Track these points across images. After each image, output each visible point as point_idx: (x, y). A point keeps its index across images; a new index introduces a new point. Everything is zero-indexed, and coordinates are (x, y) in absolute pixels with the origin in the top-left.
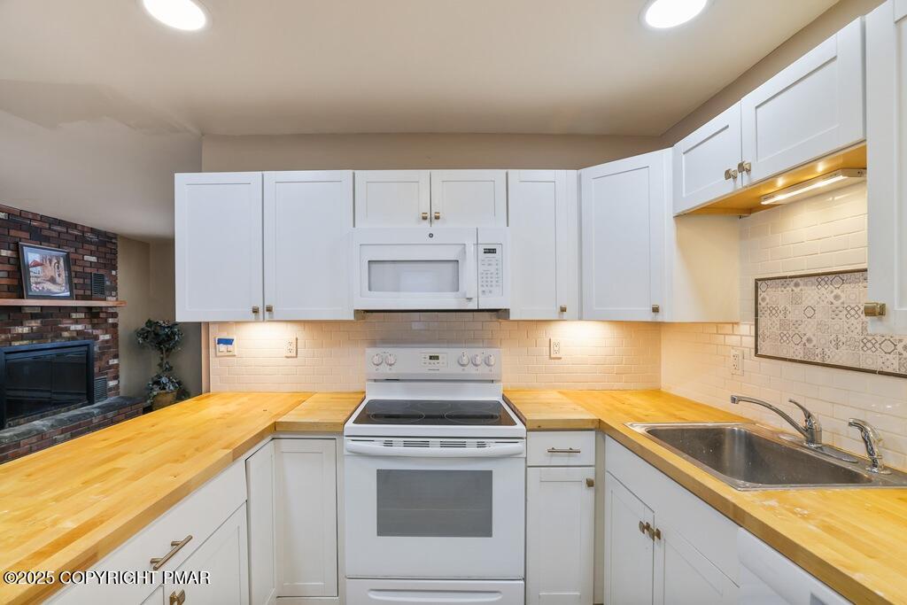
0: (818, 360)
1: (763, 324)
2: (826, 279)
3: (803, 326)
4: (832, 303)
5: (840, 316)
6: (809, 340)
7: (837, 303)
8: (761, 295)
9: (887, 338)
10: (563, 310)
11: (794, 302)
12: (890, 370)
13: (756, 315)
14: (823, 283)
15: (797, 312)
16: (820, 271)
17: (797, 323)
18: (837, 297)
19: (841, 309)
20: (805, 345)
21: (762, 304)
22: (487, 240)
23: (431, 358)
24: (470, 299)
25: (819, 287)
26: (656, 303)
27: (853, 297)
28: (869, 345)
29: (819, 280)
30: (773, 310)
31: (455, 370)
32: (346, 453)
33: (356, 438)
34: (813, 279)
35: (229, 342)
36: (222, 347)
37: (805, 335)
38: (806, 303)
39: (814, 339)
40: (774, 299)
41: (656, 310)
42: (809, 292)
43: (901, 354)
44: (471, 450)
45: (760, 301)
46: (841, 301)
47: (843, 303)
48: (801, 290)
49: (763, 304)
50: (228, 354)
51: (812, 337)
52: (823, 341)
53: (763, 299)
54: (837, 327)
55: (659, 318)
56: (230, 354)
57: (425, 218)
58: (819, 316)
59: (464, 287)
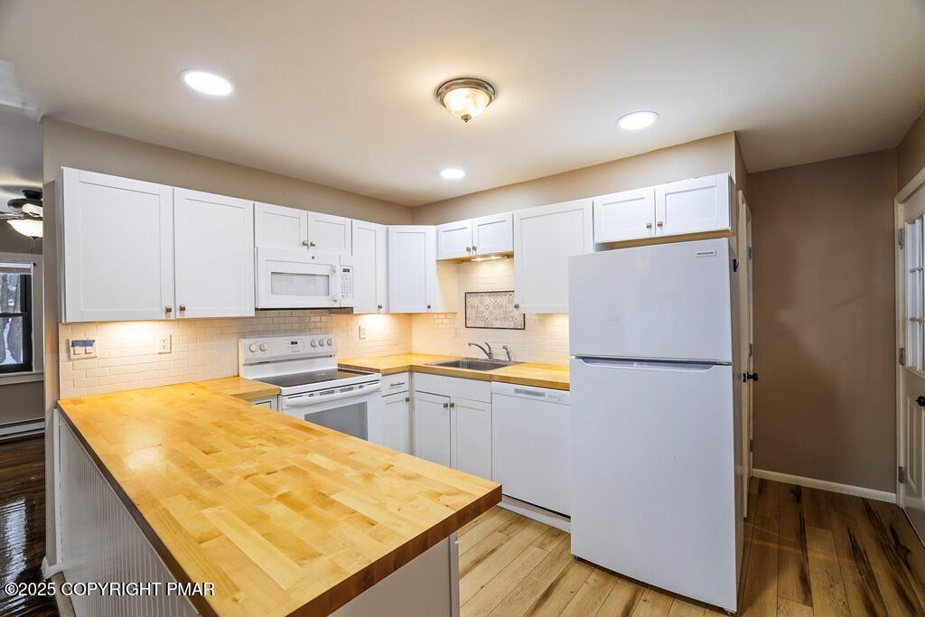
0: (490, 326)
1: (469, 313)
4: (494, 304)
5: (497, 309)
6: (487, 319)
8: (468, 299)
9: (511, 316)
10: (380, 307)
11: (481, 303)
12: (511, 327)
13: (466, 309)
14: (491, 295)
15: (482, 307)
17: (482, 312)
18: (496, 301)
20: (485, 321)
21: (468, 304)
22: (346, 265)
23: (292, 343)
24: (335, 301)
25: (490, 297)
26: (428, 303)
27: (501, 301)
28: (506, 319)
30: (472, 306)
31: (310, 351)
32: (285, 407)
33: (290, 396)
34: (487, 294)
35: (88, 343)
36: (79, 350)
37: (485, 316)
38: (486, 304)
40: (473, 302)
41: (429, 307)
42: (486, 299)
43: (515, 321)
44: (357, 391)
45: (467, 302)
46: (497, 303)
50: (87, 356)
51: (488, 317)
52: (491, 319)
54: (496, 313)
55: (430, 311)
56: (91, 355)
57: (304, 244)
58: (490, 309)
59: (332, 292)
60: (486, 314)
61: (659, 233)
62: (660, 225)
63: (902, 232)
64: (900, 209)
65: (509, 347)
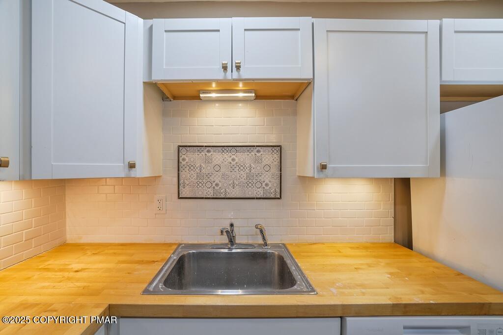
0: (222, 196)
1: (184, 176)
2: (227, 149)
3: (213, 176)
4: (230, 163)
5: (235, 170)
6: (217, 185)
7: (233, 163)
8: (182, 157)
9: (258, 180)
11: (207, 162)
12: (259, 196)
13: (179, 170)
14: (225, 151)
15: (209, 168)
16: (223, 144)
17: (209, 175)
18: (233, 160)
19: (235, 166)
20: (214, 188)
25: (223, 153)
26: (130, 159)
27: (242, 160)
28: (250, 185)
29: (223, 149)
34: (219, 148)
37: (214, 182)
38: (215, 162)
39: (220, 184)
40: (192, 160)
41: (133, 166)
42: (217, 156)
43: (264, 188)
45: (181, 160)
46: (236, 162)
47: (236, 163)
48: (212, 155)
49: (184, 163)
51: (219, 182)
52: (225, 185)
53: (184, 160)
54: (233, 176)
58: (223, 170)
60: (216, 178)
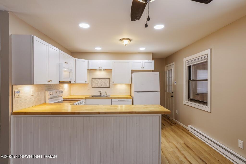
7: (101, 81)
8: (92, 80)
9: (106, 84)
10: (74, 82)
11: (97, 81)
12: (106, 87)
13: (92, 83)
20: (98, 86)
23: (56, 92)
24: (71, 80)
34: (99, 79)
41: (86, 82)
54: (101, 84)
56: (19, 96)
57: (66, 63)
59: (71, 78)
60: (99, 84)
61: (143, 69)
62: (144, 68)
63: (166, 71)
64: (166, 68)
65: (106, 92)
